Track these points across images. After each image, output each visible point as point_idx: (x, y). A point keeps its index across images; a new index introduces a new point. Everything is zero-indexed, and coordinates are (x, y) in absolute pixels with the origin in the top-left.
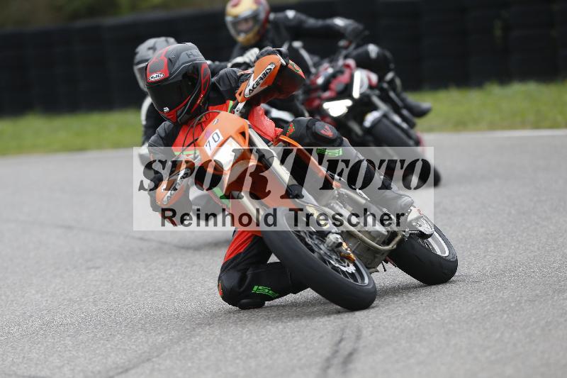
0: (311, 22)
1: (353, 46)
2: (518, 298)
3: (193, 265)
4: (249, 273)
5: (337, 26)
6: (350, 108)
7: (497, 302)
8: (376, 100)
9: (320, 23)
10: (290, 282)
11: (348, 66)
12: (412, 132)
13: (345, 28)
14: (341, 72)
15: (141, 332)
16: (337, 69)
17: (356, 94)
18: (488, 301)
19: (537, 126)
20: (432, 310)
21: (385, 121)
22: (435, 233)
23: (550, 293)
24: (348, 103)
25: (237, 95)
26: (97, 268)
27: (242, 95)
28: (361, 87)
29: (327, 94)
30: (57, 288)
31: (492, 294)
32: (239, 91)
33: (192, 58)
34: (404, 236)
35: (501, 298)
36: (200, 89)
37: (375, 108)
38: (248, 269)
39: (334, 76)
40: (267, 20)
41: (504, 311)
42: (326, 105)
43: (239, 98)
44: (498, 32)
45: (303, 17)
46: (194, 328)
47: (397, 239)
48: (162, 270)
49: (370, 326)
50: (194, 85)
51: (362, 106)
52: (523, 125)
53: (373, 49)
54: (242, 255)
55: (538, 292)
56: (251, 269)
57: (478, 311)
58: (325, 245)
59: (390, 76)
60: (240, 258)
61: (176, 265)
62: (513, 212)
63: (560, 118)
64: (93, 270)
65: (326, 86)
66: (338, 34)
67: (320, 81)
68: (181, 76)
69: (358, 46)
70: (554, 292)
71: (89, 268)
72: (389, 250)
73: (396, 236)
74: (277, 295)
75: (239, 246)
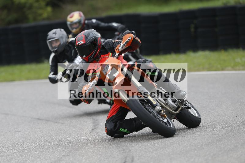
0: (103, 24)
2: (202, 144)
3: (61, 130)
4: (118, 123)
5: (114, 26)
7: (193, 146)
9: (106, 25)
10: (135, 127)
13: (117, 27)
15: (38, 159)
18: (189, 145)
19: (209, 70)
20: (164, 149)
22: (192, 108)
23: (215, 141)
25: (116, 50)
26: (19, 131)
27: (118, 50)
30: (2, 140)
31: (190, 142)
32: (116, 49)
33: (95, 35)
34: (182, 107)
35: (194, 143)
36: (98, 48)
40: (84, 23)
41: (195, 149)
43: (116, 51)
44: (192, 30)
45: (99, 22)
46: (61, 157)
47: (180, 109)
48: (48, 132)
49: (138, 156)
50: (95, 46)
52: (203, 69)
55: (210, 141)
56: (118, 121)
57: (184, 149)
58: (155, 111)
60: (114, 117)
61: (54, 130)
62: (199, 106)
63: (219, 66)
64: (17, 133)
68: (90, 43)
70: (217, 141)
71: (15, 132)
72: (176, 114)
73: (180, 107)
74: (129, 132)
75: (114, 112)
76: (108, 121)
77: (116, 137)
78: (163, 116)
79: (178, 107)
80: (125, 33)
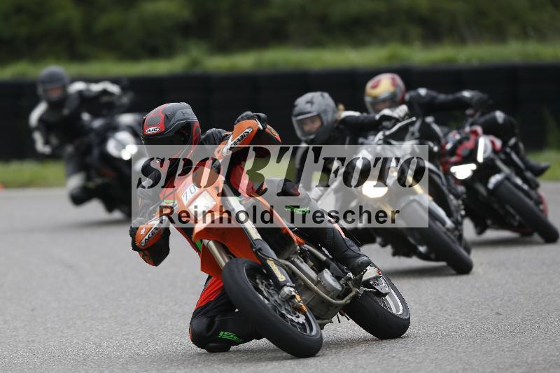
1: (478, 115)
5: (465, 97)
6: (474, 172)
8: (500, 164)
9: (450, 96)
11: (475, 133)
12: (532, 193)
13: (471, 99)
14: (467, 138)
16: (464, 136)
17: (480, 158)
21: (507, 183)
24: (473, 167)
28: (485, 152)
29: (454, 159)
33: (186, 116)
34: (358, 292)
37: (498, 171)
38: (215, 316)
39: (460, 142)
40: (403, 100)
42: (454, 169)
45: (433, 94)
47: (351, 295)
50: (186, 141)
51: (486, 169)
53: (500, 116)
54: (212, 304)
56: (218, 316)
58: (280, 296)
59: (513, 141)
60: (210, 306)
65: (453, 152)
66: (465, 104)
67: (449, 146)
68: (173, 133)
69: (483, 114)
72: (342, 304)
73: (351, 292)
74: (241, 340)
75: (210, 295)
76: (198, 313)
77: (211, 350)
78: (298, 309)
79: (347, 291)
80: (242, 118)
